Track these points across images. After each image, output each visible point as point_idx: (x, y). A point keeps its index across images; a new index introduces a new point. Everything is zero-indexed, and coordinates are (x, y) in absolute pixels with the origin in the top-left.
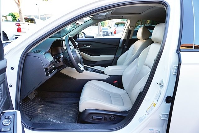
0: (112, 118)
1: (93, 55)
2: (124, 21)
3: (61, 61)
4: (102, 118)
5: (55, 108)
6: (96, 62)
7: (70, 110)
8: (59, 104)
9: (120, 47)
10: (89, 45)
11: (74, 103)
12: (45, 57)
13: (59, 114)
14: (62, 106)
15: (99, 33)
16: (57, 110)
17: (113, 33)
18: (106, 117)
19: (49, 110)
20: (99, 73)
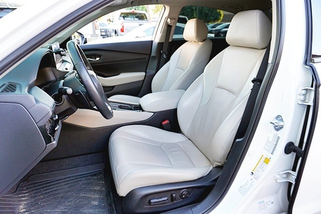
0: (184, 195)
1: (106, 75)
2: (135, 10)
3: (65, 99)
4: (167, 199)
5: (56, 194)
6: (113, 87)
7: (91, 191)
8: (63, 184)
9: (153, 57)
10: (95, 56)
11: (94, 175)
12: (37, 101)
13: (70, 206)
14: (70, 187)
15: (94, 33)
16: (62, 197)
17: (119, 32)
18: (174, 195)
19: (45, 202)
20: (131, 109)
